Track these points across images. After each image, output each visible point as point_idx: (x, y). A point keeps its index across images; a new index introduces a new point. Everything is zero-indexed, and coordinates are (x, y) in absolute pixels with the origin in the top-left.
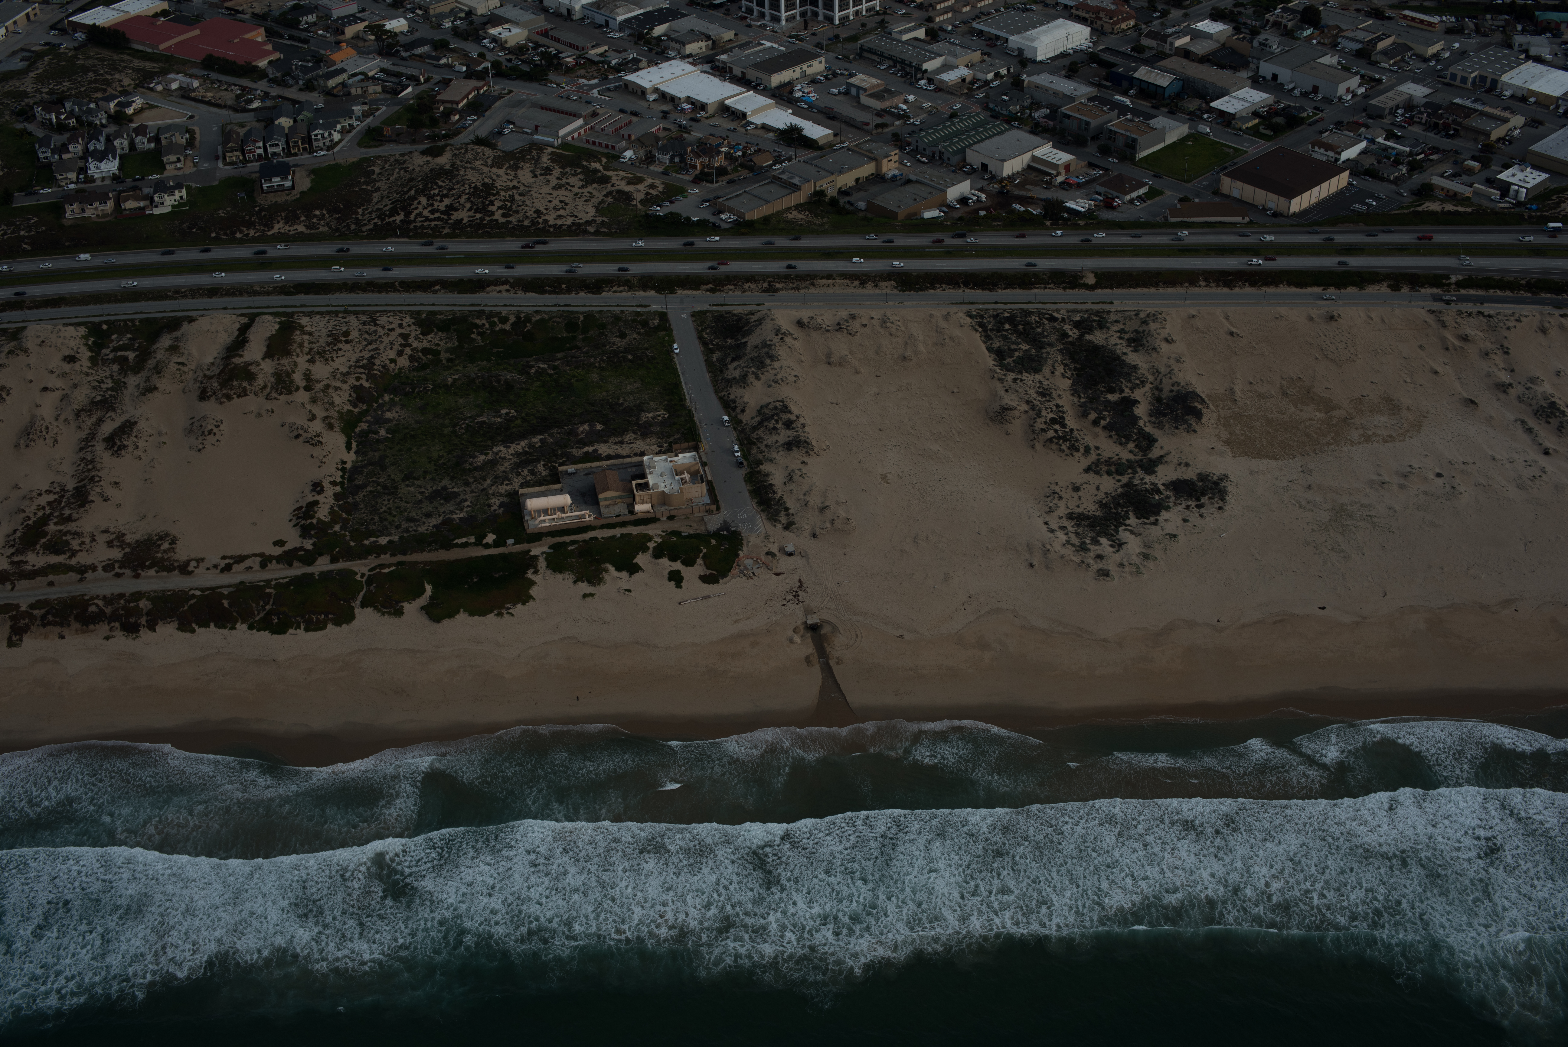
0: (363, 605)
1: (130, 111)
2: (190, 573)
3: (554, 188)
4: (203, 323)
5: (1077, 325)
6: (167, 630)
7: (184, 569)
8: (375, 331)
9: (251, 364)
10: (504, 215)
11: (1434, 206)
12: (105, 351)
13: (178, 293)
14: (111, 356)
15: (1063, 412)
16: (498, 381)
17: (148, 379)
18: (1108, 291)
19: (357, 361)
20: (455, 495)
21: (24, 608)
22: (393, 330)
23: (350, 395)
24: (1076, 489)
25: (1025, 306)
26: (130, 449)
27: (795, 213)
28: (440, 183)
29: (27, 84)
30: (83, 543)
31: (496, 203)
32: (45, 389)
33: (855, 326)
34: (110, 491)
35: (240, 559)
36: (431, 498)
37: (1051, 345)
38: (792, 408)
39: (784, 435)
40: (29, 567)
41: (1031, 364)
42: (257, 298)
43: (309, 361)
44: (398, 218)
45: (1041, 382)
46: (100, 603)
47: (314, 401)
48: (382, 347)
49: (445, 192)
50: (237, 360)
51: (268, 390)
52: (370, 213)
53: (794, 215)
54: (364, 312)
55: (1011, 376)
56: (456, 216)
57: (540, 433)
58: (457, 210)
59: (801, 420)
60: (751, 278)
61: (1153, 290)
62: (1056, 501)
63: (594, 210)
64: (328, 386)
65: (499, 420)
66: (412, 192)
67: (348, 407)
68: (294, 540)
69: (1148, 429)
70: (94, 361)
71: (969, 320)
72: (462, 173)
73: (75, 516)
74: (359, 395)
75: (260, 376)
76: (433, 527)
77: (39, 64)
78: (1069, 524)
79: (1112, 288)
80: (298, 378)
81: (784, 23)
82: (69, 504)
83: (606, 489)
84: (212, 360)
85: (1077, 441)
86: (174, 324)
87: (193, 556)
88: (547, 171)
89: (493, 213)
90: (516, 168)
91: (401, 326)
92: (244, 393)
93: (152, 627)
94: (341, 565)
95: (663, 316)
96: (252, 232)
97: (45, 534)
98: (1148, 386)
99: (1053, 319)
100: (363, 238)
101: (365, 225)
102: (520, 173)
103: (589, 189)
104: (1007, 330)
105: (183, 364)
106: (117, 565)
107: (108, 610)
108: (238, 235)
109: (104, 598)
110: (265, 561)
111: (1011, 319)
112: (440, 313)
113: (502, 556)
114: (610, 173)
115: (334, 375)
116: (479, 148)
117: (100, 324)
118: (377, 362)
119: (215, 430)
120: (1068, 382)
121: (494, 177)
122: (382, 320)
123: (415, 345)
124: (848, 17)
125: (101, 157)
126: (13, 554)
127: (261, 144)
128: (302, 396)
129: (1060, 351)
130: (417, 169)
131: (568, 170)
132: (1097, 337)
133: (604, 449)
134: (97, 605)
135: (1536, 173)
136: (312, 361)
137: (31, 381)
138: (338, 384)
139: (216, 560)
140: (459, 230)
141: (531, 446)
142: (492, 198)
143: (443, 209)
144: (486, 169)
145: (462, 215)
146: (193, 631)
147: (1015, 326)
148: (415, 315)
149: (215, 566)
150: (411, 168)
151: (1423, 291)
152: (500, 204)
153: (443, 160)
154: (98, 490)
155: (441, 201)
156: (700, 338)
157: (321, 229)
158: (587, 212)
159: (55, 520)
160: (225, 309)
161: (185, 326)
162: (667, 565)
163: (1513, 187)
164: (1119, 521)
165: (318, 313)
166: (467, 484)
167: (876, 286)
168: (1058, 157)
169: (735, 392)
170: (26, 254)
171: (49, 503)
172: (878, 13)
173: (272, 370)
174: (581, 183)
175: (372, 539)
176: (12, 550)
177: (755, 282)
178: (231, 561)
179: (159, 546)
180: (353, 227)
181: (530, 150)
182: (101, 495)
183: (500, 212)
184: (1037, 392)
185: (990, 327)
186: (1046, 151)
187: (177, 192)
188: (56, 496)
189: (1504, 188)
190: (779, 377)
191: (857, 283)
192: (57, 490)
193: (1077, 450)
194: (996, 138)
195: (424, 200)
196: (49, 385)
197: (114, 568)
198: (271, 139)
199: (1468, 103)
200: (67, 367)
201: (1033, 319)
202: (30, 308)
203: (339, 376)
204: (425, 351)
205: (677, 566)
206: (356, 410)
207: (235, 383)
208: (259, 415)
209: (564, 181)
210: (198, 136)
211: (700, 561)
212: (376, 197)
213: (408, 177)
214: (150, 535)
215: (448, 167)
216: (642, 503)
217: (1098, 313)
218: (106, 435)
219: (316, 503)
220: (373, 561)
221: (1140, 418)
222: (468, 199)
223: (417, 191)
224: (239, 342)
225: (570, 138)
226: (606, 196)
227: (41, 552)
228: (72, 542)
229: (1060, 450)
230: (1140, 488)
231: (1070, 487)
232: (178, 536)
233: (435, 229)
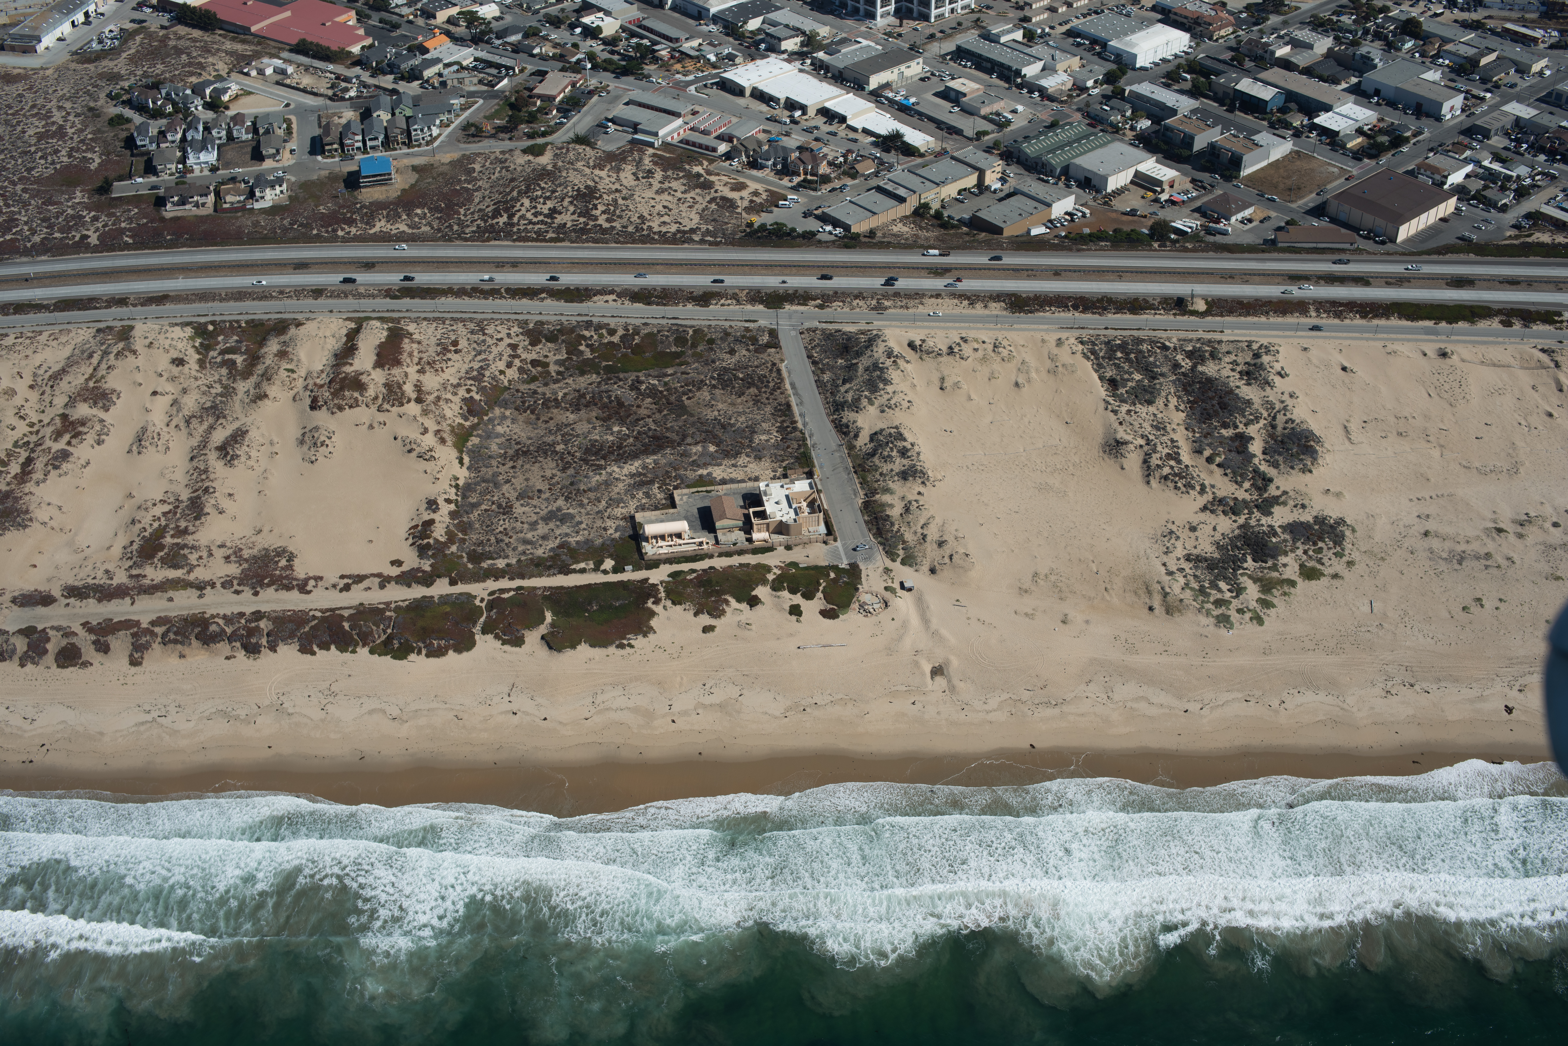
0: (484, 632)
1: (226, 98)
2: (309, 592)
3: (657, 192)
4: (310, 328)
5: (1190, 355)
6: (288, 652)
7: (303, 588)
8: (484, 341)
9: (362, 374)
10: (608, 220)
11: (1544, 238)
12: (212, 354)
13: (281, 293)
14: (219, 360)
15: (1178, 448)
16: (609, 397)
17: (257, 385)
18: (1218, 319)
19: (467, 373)
20: (571, 517)
21: (144, 625)
22: (501, 339)
23: (461, 408)
24: (1193, 529)
25: (1136, 333)
26: (243, 459)
27: (900, 225)
28: (543, 185)
29: (120, 65)
30: (201, 558)
31: (599, 206)
32: (155, 393)
33: (967, 350)
34: (225, 503)
35: (359, 579)
36: (547, 519)
37: (1163, 375)
38: (906, 434)
39: (899, 464)
40: (148, 582)
41: (1144, 395)
42: (362, 301)
43: (419, 371)
44: (502, 220)
45: (1155, 415)
47: (425, 412)
48: (491, 358)
49: (548, 194)
50: (348, 369)
51: (380, 401)
53: (899, 228)
54: (471, 320)
55: (1125, 408)
56: (559, 219)
57: (654, 453)
58: (560, 213)
59: (916, 448)
60: (859, 295)
61: (1263, 319)
62: (1173, 541)
63: (698, 216)
64: (438, 398)
65: (611, 438)
66: (515, 194)
67: (459, 420)
68: (411, 560)
69: (1264, 467)
70: (201, 363)
71: (1080, 347)
72: (564, 174)
73: (191, 529)
74: (471, 408)
75: (372, 386)
76: (552, 549)
77: (130, 43)
78: (1187, 566)
79: (1222, 316)
80: (409, 389)
81: (879, 18)
82: (184, 515)
83: (723, 516)
84: (321, 368)
85: (1193, 478)
86: (281, 327)
87: (311, 575)
88: (650, 173)
89: (596, 219)
90: (618, 170)
91: (509, 335)
92: (355, 404)
93: (273, 648)
94: (460, 588)
95: (773, 333)
96: (353, 230)
97: (162, 547)
98: (1262, 422)
99: (1165, 348)
100: (466, 240)
101: (468, 226)
102: (622, 175)
103: (692, 194)
104: (1119, 359)
105: (293, 371)
106: (235, 582)
107: (229, 630)
108: (340, 233)
109: (225, 617)
110: (383, 580)
111: (1123, 347)
112: (548, 323)
113: (621, 583)
114: (712, 178)
115: (444, 386)
116: (580, 148)
117: (206, 324)
118: (487, 373)
119: (328, 442)
120: (1182, 415)
121: (597, 179)
122: (490, 330)
123: (523, 356)
124: (943, 15)
125: (199, 147)
126: (131, 567)
127: (360, 138)
128: (413, 408)
129: (1174, 382)
130: (519, 169)
131: (670, 173)
132: (1210, 369)
133: (718, 473)
134: (218, 624)
136: (421, 371)
137: (140, 384)
138: (449, 396)
139: (334, 580)
140: (563, 234)
141: (645, 467)
142: (596, 202)
143: (546, 212)
144: (588, 171)
145: (566, 218)
146: (313, 653)
147: (1128, 354)
148: (523, 324)
149: (334, 586)
150: (513, 167)
151: (1535, 328)
152: (604, 208)
153: (545, 160)
154: (213, 501)
155: (544, 204)
156: (810, 356)
157: (423, 229)
158: (690, 220)
159: (172, 532)
160: (331, 311)
161: (293, 331)
162: (788, 598)
164: (1236, 563)
165: (425, 319)
166: (582, 505)
167: (986, 307)
168: (1162, 173)
169: (848, 416)
170: (127, 247)
171: (165, 514)
172: (973, 11)
173: (383, 381)
174: (683, 188)
175: (490, 562)
176: (130, 563)
177: (864, 298)
178: (350, 581)
179: (277, 562)
180: (456, 228)
181: (631, 151)
182: (216, 506)
183: (605, 216)
184: (1152, 426)
185: (1101, 354)
186: (1151, 166)
187: (277, 186)
188: (171, 507)
190: (892, 402)
191: (966, 302)
192: (172, 500)
193: (1193, 488)
194: (1099, 151)
195: (527, 202)
196: (159, 390)
197: (232, 586)
198: (370, 133)
200: (176, 370)
201: (1145, 347)
202: (134, 305)
203: (449, 387)
204: (535, 363)
205: (798, 599)
206: (467, 424)
207: (347, 393)
208: (371, 427)
209: (667, 185)
210: (294, 126)
211: (820, 595)
212: (477, 198)
213: (510, 176)
214: (266, 550)
215: (549, 167)
216: (759, 531)
217: (1209, 342)
218: (218, 444)
219: (431, 522)
220: (492, 585)
221: (1254, 456)
222: (571, 203)
223: (519, 192)
224: (348, 350)
225: (669, 139)
226: (709, 202)
227: (159, 565)
228: (189, 556)
229: (1176, 488)
230: (1256, 529)
231: (1187, 526)
232: (295, 552)
233: (539, 233)
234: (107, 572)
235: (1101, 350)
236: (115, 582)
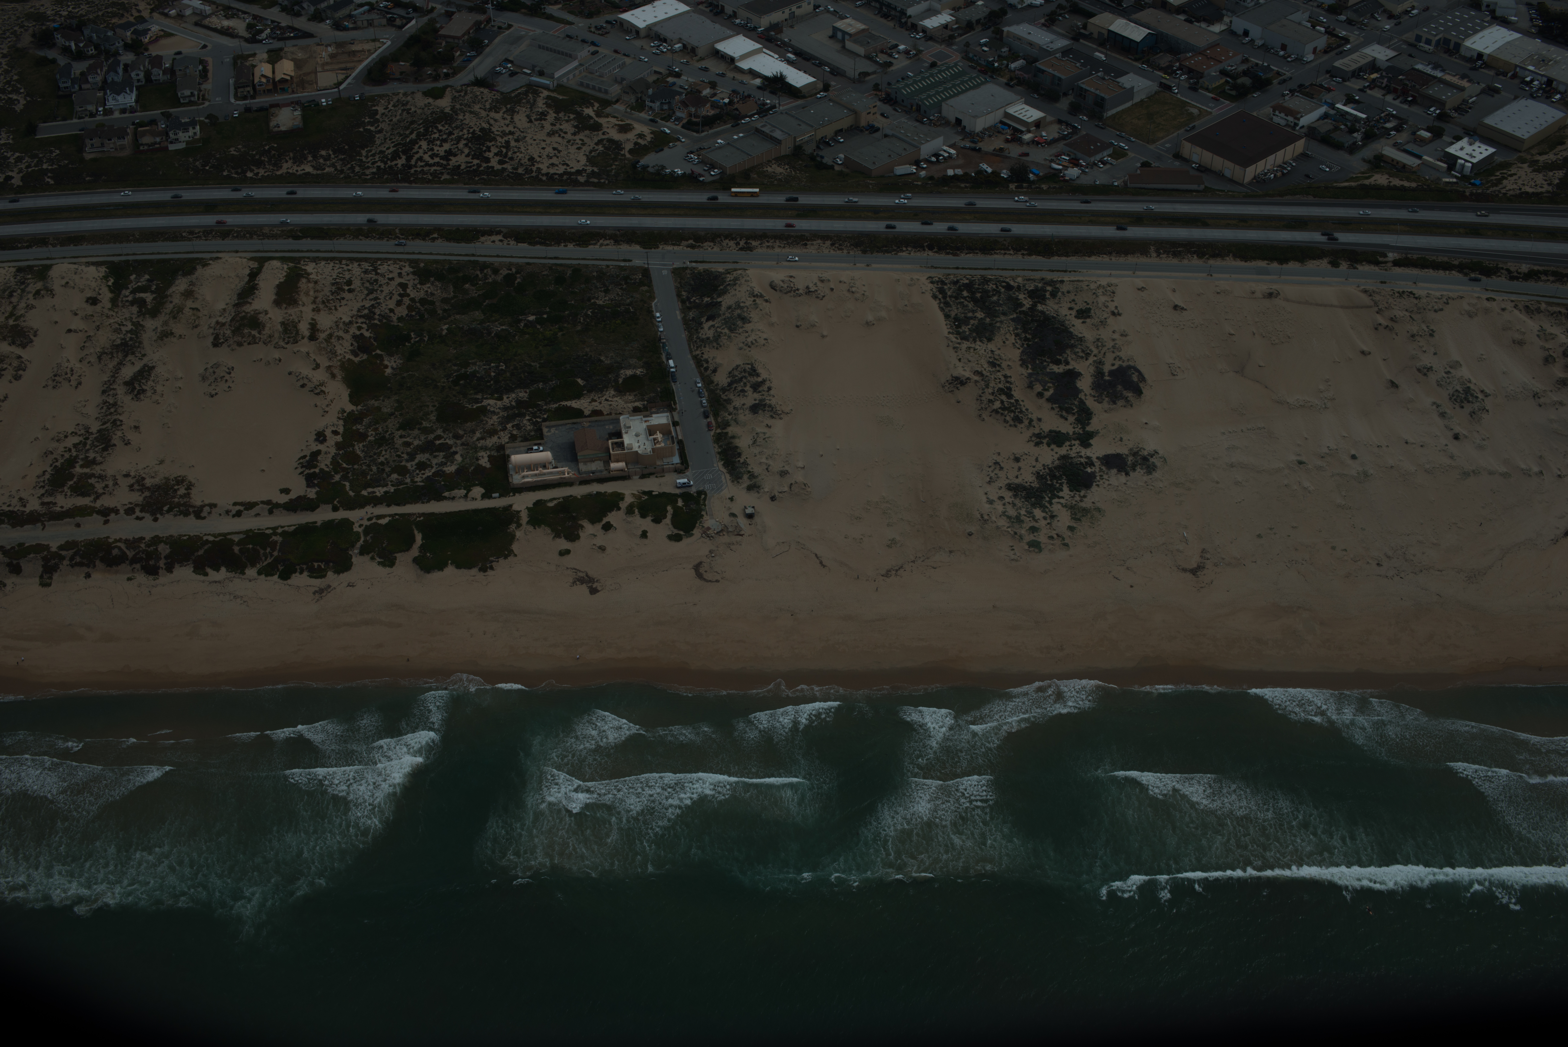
0: (361, 554)
1: (146, 39)
2: (204, 518)
3: (548, 134)
4: (216, 267)
5: (1032, 294)
6: (183, 573)
7: (198, 514)
8: (376, 281)
9: (260, 313)
10: (499, 162)
11: (1382, 180)
12: (124, 292)
13: (192, 233)
14: (130, 298)
15: (1011, 383)
16: (490, 334)
17: (165, 324)
18: (1064, 258)
19: (359, 310)
21: (54, 549)
22: (392, 279)
23: (352, 345)
24: (1017, 460)
25: (983, 273)
26: (149, 394)
27: (774, 166)
28: (440, 128)
30: (107, 486)
31: (492, 149)
32: (69, 331)
33: (823, 289)
34: (131, 436)
35: (250, 506)
37: (1004, 313)
38: (760, 370)
39: (751, 398)
40: (58, 509)
41: (985, 332)
42: (266, 241)
43: (313, 310)
44: (401, 162)
45: (992, 351)
46: (123, 546)
47: (318, 349)
48: (382, 297)
49: (445, 137)
50: (248, 308)
51: (276, 339)
52: (374, 155)
53: (773, 168)
54: (366, 260)
55: (965, 345)
56: (454, 161)
57: (527, 387)
58: (455, 155)
59: (768, 384)
60: (730, 235)
61: (1106, 259)
62: (997, 471)
63: (585, 158)
64: (330, 336)
65: (489, 373)
66: (413, 136)
67: (349, 356)
68: (299, 488)
69: (1089, 402)
70: (114, 302)
71: (931, 286)
72: (461, 117)
73: (99, 459)
74: (360, 344)
75: (268, 325)
76: (428, 478)
78: (1007, 494)
79: (1067, 256)
80: (304, 328)
82: (93, 447)
83: (586, 447)
84: (224, 307)
85: (1022, 412)
86: (188, 267)
87: (207, 502)
88: (543, 116)
89: (489, 160)
90: (512, 112)
91: (400, 275)
92: (254, 341)
93: (170, 569)
94: (341, 514)
95: (646, 272)
96: (262, 172)
97: (72, 476)
98: (1092, 359)
99: (1009, 287)
100: (366, 181)
101: (368, 168)
102: (516, 118)
103: (581, 136)
104: (965, 298)
105: (197, 309)
106: (137, 510)
107: (130, 554)
108: (249, 174)
109: (126, 541)
110: (272, 507)
111: (970, 286)
112: (438, 262)
113: (488, 510)
114: (602, 121)
115: (337, 324)
116: (478, 90)
117: (119, 264)
118: (377, 311)
119: (227, 377)
120: (1018, 352)
121: (492, 122)
122: (383, 269)
123: (413, 295)
125: (119, 89)
126: (43, 495)
128: (306, 346)
129: (1013, 320)
130: (419, 111)
131: (561, 115)
132: (1050, 307)
133: (584, 406)
134: (120, 548)
135: (1484, 147)
136: (317, 310)
137: (56, 322)
138: (341, 333)
139: (228, 507)
140: (457, 176)
141: (518, 400)
142: (490, 144)
143: (442, 154)
144: (483, 113)
145: (460, 160)
146: (206, 574)
147: (973, 293)
148: (413, 263)
149: (228, 512)
150: (413, 109)
151: (1360, 268)
152: (497, 150)
153: (444, 103)
154: (119, 434)
155: (441, 146)
156: (679, 295)
157: (327, 170)
158: (578, 160)
159: (81, 463)
160: (237, 252)
161: (200, 270)
162: (639, 523)
163: (1460, 161)
164: (1054, 492)
165: (323, 259)
166: (458, 436)
168: (1029, 114)
169: (709, 353)
170: (49, 188)
171: (75, 445)
173: (280, 319)
174: (574, 130)
175: (370, 490)
176: (42, 491)
177: (733, 239)
178: (242, 508)
179: (176, 491)
180: (357, 169)
181: (526, 93)
182: (123, 438)
183: (497, 158)
184: (989, 362)
185: (949, 294)
186: (1019, 108)
187: (191, 129)
188: (81, 438)
189: (1452, 160)
190: (749, 340)
191: (828, 243)
192: (83, 432)
193: (1021, 422)
194: (971, 93)
195: (424, 144)
196: (73, 327)
197: (134, 513)
199: (1428, 70)
200: (90, 309)
201: (991, 286)
202: (54, 245)
203: (341, 325)
204: (423, 301)
205: (647, 523)
206: (357, 360)
207: (246, 331)
208: (268, 363)
209: (558, 127)
210: (210, 68)
211: (668, 520)
212: (378, 140)
213: (409, 120)
214: (167, 479)
215: (447, 110)
216: (617, 461)
217: (1052, 283)
218: (127, 378)
219: (319, 452)
220: (370, 510)
221: (1081, 391)
222: (466, 145)
223: (418, 135)
224: (249, 290)
225: (565, 80)
226: (597, 144)
227: (69, 494)
228: (97, 485)
229: (1006, 421)
230: (1075, 460)
231: (1012, 457)
232: (193, 481)
233: (435, 174)
234: (21, 499)
235: (950, 289)
236: (28, 510)
